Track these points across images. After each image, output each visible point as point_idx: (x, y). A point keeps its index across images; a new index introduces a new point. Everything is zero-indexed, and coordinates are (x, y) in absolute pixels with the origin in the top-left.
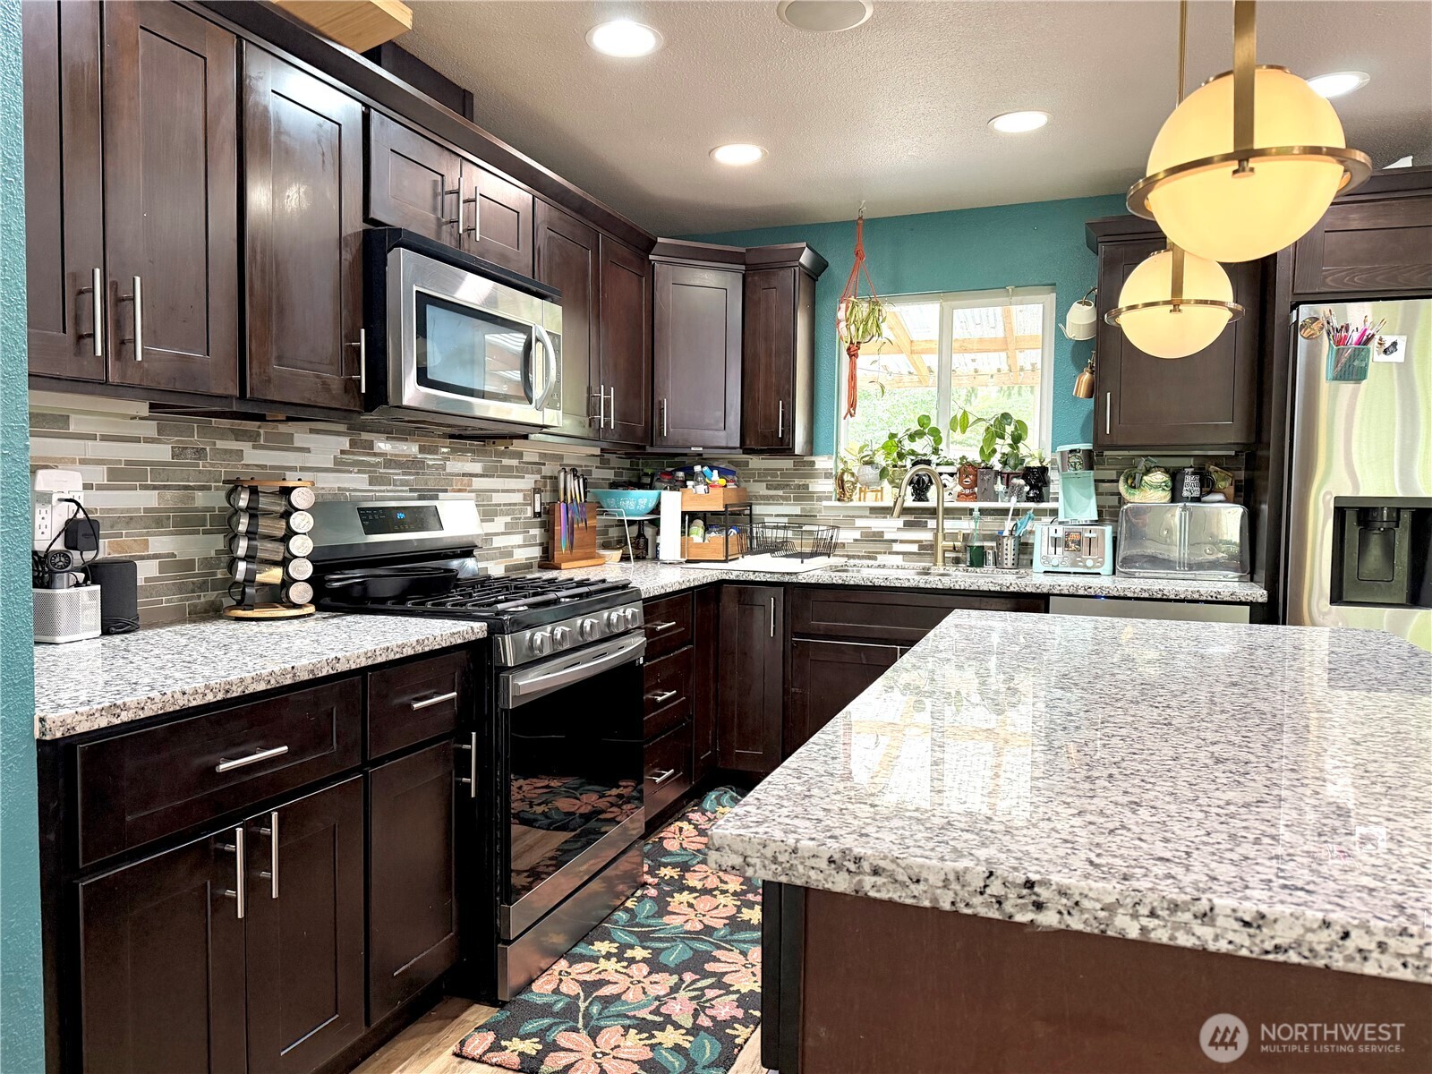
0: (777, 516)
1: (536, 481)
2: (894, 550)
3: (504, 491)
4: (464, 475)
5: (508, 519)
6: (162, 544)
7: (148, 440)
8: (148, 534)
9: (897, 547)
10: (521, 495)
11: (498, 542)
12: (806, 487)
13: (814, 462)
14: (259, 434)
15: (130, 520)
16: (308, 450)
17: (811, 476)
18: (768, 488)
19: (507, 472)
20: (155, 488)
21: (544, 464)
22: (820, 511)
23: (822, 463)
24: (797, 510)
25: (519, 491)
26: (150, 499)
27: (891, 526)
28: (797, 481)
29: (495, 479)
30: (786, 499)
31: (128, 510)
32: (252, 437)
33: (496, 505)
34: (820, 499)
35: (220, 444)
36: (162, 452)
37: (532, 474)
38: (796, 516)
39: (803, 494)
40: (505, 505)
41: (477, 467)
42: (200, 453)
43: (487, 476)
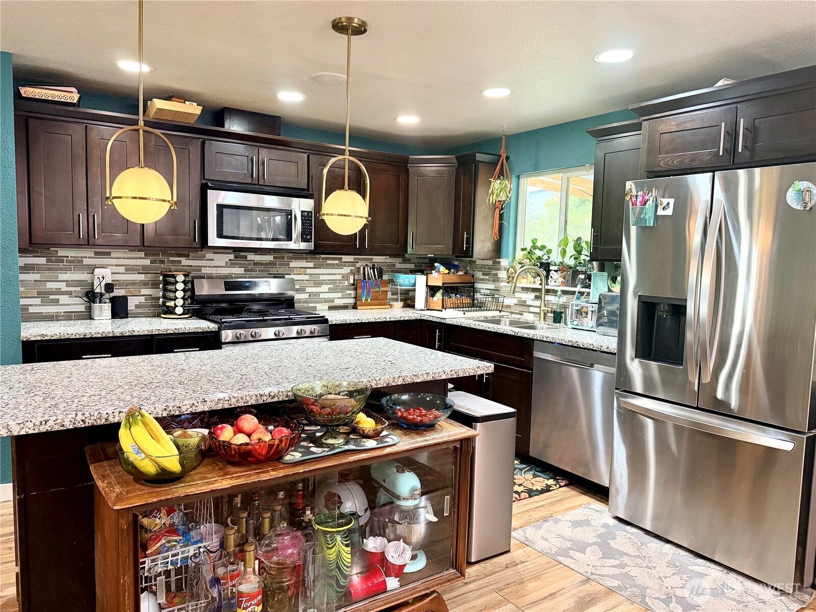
0: (486, 289)
1: (351, 270)
2: (530, 311)
3: (327, 274)
4: (301, 268)
5: (331, 286)
6: (146, 291)
7: (140, 258)
8: (141, 288)
9: (532, 309)
10: (341, 276)
11: (322, 296)
12: (497, 275)
13: (500, 262)
14: (189, 255)
15: (133, 283)
16: (213, 260)
17: (499, 269)
18: (483, 275)
19: (332, 266)
20: (143, 273)
21: (358, 262)
22: (501, 288)
23: (504, 262)
24: (492, 286)
25: (338, 274)
26: (142, 277)
27: (529, 297)
28: (494, 272)
29: (322, 269)
30: (489, 280)
31: (133, 280)
32: (187, 256)
33: (322, 280)
34: (502, 282)
35: (171, 259)
36: (147, 262)
37: (349, 266)
38: (493, 290)
39: (496, 279)
40: (328, 280)
41: (311, 265)
42: (162, 262)
43: (316, 268)
